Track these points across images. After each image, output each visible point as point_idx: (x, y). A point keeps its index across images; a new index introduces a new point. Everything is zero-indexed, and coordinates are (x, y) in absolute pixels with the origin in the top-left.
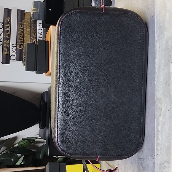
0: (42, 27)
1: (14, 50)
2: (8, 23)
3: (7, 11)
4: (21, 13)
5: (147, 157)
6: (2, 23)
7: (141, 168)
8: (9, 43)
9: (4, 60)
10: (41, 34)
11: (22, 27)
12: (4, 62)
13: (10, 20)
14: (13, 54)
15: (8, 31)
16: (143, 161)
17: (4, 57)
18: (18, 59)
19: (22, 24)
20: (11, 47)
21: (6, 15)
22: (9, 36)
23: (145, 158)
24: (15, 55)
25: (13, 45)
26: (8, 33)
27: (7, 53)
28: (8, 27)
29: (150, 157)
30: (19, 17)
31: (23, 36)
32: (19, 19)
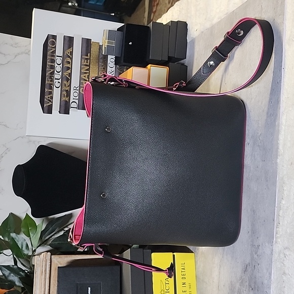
0: (115, 64)
1: (76, 94)
2: (69, 57)
3: (68, 39)
4: (87, 43)
5: (264, 244)
6: (61, 57)
7: (255, 256)
8: (70, 85)
9: (63, 108)
10: (112, 73)
11: (87, 62)
12: (63, 110)
13: (72, 53)
14: (74, 100)
15: (68, 68)
16: (259, 248)
17: (63, 104)
18: (81, 107)
19: (87, 59)
20: (72, 91)
21: (67, 46)
22: (70, 75)
23: (261, 245)
24: (77, 101)
25: (75, 88)
26: (69, 71)
27: (67, 99)
28: (69, 63)
29: (267, 244)
30: (84, 49)
31: (88, 76)
32: (84, 52)
